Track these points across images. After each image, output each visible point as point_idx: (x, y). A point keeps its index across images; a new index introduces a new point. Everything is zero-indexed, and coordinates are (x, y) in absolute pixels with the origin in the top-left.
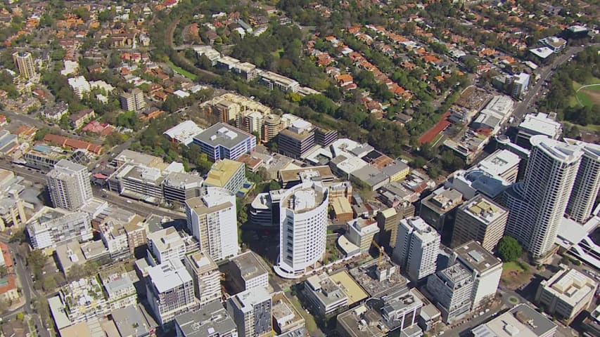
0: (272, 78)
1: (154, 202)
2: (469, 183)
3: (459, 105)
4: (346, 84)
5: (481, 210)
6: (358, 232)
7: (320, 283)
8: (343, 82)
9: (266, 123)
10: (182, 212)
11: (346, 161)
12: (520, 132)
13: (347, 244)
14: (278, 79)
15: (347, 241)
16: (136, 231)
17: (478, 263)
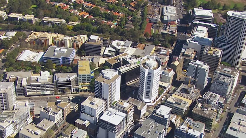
0: (50, 20)
1: (51, 93)
2: (197, 43)
3: (150, 15)
4: (86, 16)
5: (213, 52)
6: (168, 76)
7: (174, 100)
8: (85, 16)
9: (75, 41)
10: (70, 94)
11: (126, 50)
12: (196, 18)
13: (163, 83)
14: (54, 20)
15: (162, 82)
16: (67, 106)
17: (230, 72)
